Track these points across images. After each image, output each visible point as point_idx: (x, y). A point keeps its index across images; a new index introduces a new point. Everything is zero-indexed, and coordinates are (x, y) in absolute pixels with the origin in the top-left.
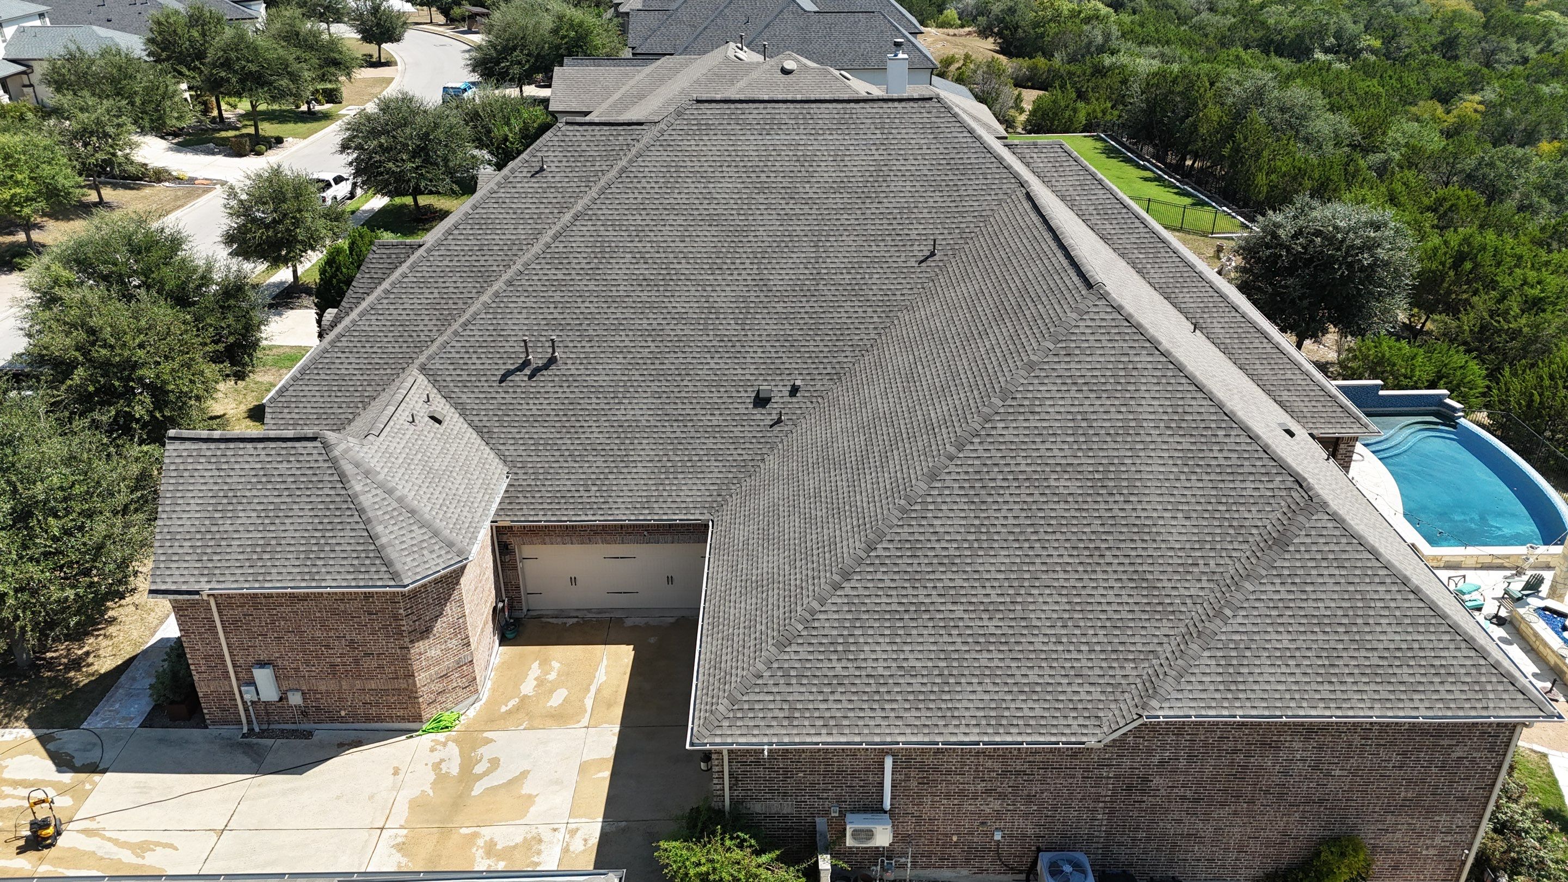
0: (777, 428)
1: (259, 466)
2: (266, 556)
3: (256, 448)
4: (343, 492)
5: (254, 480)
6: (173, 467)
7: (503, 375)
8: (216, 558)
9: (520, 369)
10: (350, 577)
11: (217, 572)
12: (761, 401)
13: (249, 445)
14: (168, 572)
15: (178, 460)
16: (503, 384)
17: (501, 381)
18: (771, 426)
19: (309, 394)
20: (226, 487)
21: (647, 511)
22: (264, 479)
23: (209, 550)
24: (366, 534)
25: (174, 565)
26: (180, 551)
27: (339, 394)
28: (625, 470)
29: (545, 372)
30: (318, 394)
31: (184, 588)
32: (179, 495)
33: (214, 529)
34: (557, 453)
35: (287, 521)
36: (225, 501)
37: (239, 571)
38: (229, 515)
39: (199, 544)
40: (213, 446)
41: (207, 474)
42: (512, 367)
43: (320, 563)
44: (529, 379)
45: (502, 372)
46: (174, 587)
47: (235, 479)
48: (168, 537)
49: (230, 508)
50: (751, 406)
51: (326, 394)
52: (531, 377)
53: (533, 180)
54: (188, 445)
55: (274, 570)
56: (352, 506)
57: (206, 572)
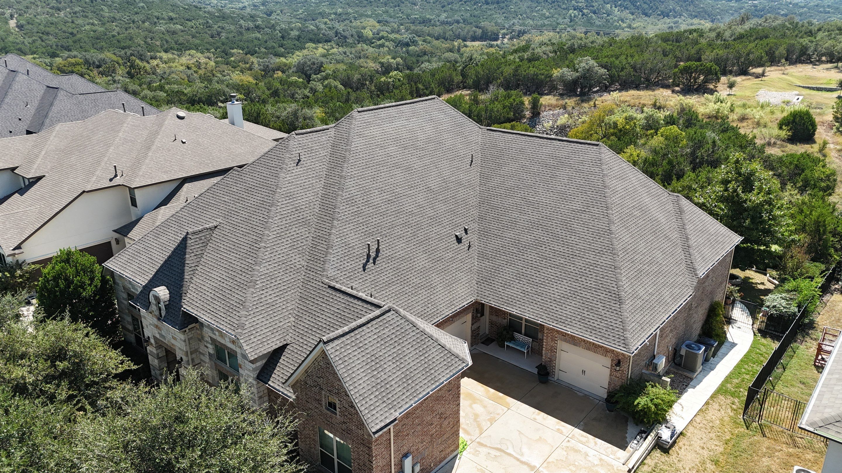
0: (470, 250)
1: (376, 336)
2: (410, 382)
3: (368, 328)
4: (418, 331)
5: (379, 345)
6: (337, 359)
7: (363, 267)
8: (390, 396)
9: (368, 261)
10: (448, 371)
11: (395, 403)
12: (459, 240)
13: (364, 328)
14: (374, 418)
15: (337, 353)
16: (366, 271)
17: (364, 270)
18: (468, 250)
19: (259, 322)
20: (369, 356)
21: (453, 307)
22: (383, 342)
23: (384, 394)
24: (440, 347)
25: (374, 412)
26: (372, 402)
27: (275, 315)
28: (435, 292)
29: (378, 259)
30: (264, 320)
31: (388, 421)
32: (351, 372)
33: (379, 381)
34: (407, 296)
35: (407, 358)
36: (373, 363)
37: (404, 397)
38: (380, 370)
39: (377, 393)
40: (348, 337)
41: (356, 353)
42: (364, 261)
43: (433, 371)
44: (374, 264)
45: (362, 265)
46: (383, 424)
47: (371, 349)
48: (362, 398)
49: (378, 366)
50: (457, 244)
51: (268, 318)
52: (374, 263)
53: (299, 167)
54: (336, 342)
55: (418, 387)
56: (426, 336)
57: (391, 407)
